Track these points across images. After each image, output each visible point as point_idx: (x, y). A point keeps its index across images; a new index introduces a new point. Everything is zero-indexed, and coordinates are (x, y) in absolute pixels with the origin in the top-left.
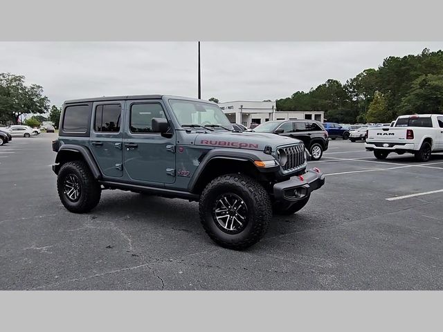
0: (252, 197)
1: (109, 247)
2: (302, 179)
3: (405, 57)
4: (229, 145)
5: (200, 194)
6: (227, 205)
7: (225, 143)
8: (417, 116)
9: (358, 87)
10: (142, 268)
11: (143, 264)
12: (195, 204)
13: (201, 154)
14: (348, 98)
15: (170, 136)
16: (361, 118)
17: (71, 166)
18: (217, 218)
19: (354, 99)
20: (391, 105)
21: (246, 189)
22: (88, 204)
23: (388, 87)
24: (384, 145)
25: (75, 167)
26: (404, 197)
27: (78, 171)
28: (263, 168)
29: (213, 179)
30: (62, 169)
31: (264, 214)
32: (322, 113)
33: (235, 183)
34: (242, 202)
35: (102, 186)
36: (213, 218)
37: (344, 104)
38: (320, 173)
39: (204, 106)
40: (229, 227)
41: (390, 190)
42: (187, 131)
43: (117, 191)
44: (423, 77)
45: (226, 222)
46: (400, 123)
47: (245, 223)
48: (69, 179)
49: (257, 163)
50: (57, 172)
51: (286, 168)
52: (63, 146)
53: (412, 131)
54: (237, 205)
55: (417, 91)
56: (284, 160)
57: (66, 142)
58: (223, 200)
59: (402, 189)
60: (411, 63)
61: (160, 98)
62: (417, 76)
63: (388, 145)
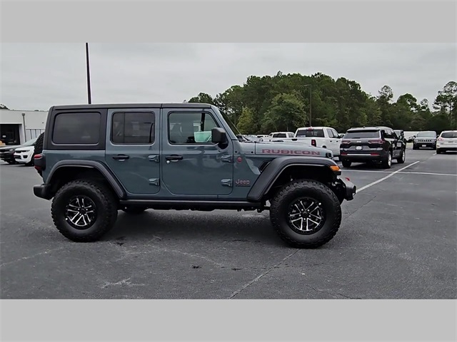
3: (264, 77)
4: (292, 153)
6: (300, 209)
7: (288, 151)
9: (226, 101)
15: (224, 147)
17: (79, 185)
18: (292, 222)
20: (256, 119)
23: (252, 103)
29: (288, 185)
33: (314, 187)
34: (320, 204)
40: (304, 228)
44: (280, 96)
46: (301, 134)
48: (74, 202)
49: (333, 168)
54: (313, 207)
55: (277, 107)
58: (299, 204)
60: (270, 83)
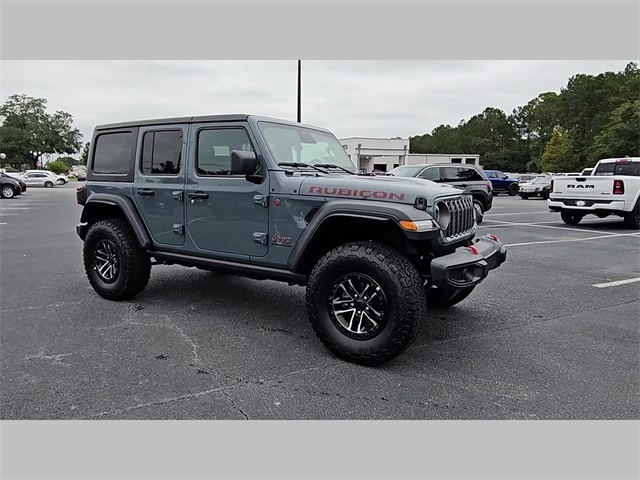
0: (396, 280)
1: (162, 357)
2: (475, 252)
3: (601, 75)
4: (355, 194)
5: (308, 273)
6: (352, 293)
7: (350, 191)
8: (628, 159)
9: (530, 119)
10: (213, 395)
11: (216, 387)
12: (300, 290)
13: (309, 209)
14: (515, 135)
15: (258, 181)
16: (534, 165)
17: (104, 227)
18: (336, 313)
19: (524, 137)
21: (384, 266)
22: (131, 287)
24: (578, 203)
25: (110, 229)
26: (621, 282)
27: (115, 235)
28: (413, 232)
29: (330, 250)
30: (90, 231)
31: (414, 308)
32: (476, 157)
33: (367, 256)
34: (378, 289)
35: (153, 260)
36: (330, 313)
37: (509, 144)
38: (499, 243)
39: (312, 135)
40: (354, 327)
41: (597, 271)
42: (287, 173)
43: (176, 267)
44: (627, 105)
45: (351, 320)
46: (602, 170)
47: (382, 323)
48: (101, 247)
49: (404, 225)
50: (83, 238)
51: (448, 233)
52: (93, 196)
53: (621, 182)
54: (369, 293)
55: (619, 126)
56: (446, 221)
57: (98, 189)
58: (347, 285)
59: (616, 269)
60: (610, 84)
61: (245, 119)
62: (618, 104)
63: (583, 203)
